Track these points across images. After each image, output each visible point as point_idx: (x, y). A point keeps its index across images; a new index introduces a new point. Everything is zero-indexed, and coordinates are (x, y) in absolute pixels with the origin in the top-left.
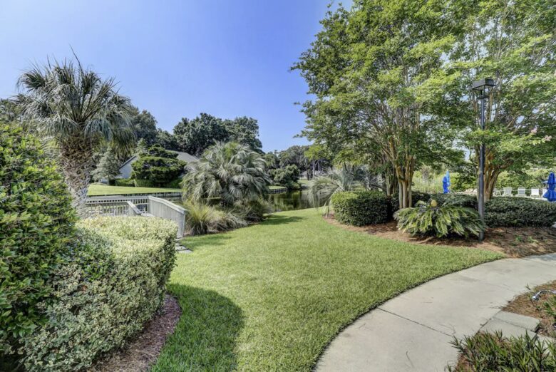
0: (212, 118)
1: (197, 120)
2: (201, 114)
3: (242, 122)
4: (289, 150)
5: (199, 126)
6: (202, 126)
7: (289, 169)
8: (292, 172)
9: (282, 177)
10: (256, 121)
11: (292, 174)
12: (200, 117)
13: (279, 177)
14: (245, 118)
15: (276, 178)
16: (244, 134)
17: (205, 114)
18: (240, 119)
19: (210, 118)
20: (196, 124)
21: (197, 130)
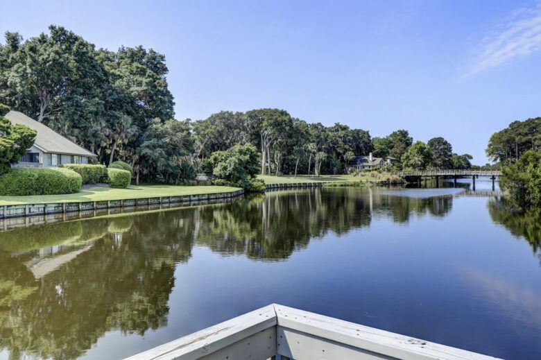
0: (76, 39)
1: (43, 40)
2: (52, 28)
3: (135, 55)
4: (213, 119)
5: (48, 53)
6: (57, 53)
7: (241, 152)
8: (247, 157)
9: (230, 169)
10: (162, 58)
11: (248, 162)
12: (49, 34)
13: (225, 168)
14: (141, 49)
15: (217, 170)
16: (145, 80)
17: (62, 29)
18: (131, 50)
19: (72, 39)
20: (40, 48)
21: (45, 61)
